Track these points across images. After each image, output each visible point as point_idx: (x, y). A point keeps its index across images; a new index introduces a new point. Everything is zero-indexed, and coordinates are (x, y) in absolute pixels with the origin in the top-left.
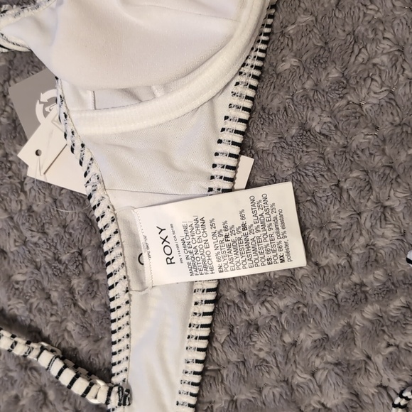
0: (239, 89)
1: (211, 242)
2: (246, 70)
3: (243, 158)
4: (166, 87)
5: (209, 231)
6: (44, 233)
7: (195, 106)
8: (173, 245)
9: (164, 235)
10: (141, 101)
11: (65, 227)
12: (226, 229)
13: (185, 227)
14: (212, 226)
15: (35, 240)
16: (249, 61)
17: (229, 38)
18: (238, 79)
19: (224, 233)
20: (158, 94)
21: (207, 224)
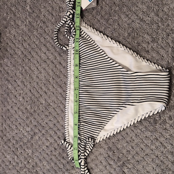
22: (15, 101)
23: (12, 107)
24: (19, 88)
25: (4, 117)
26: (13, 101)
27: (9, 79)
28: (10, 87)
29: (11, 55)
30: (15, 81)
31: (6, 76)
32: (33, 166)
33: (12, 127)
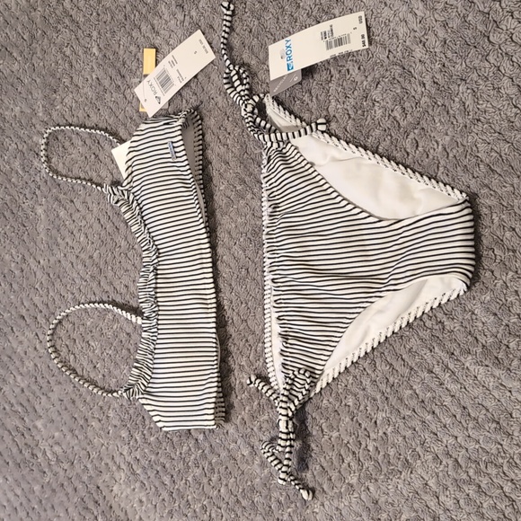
22: (70, 243)
23: (65, 255)
24: (78, 215)
25: (51, 276)
26: (67, 243)
27: (62, 196)
28: (62, 213)
29: (63, 147)
30: (72, 201)
31: (55, 190)
32: (104, 376)
33: (66, 296)
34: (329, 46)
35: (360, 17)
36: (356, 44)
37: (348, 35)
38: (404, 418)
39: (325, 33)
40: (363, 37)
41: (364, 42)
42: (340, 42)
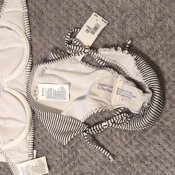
0: (30, 134)
1: (30, 170)
2: (31, 131)
3: (34, 150)
4: (16, 137)
5: (30, 168)
6: (5, 171)
7: (23, 139)
8: (24, 171)
9: (22, 169)
10: (12, 141)
11: (8, 169)
12: (33, 167)
13: (25, 167)
14: (30, 167)
15: (3, 173)
16: (31, 129)
17: (25, 127)
18: (29, 133)
19: (33, 168)
20: (15, 139)
21: (29, 166)
34: (93, 33)
35: (95, 15)
36: (102, 24)
37: (97, 24)
38: (147, 165)
39: (87, 30)
40: (103, 20)
41: (105, 22)
42: (96, 29)
